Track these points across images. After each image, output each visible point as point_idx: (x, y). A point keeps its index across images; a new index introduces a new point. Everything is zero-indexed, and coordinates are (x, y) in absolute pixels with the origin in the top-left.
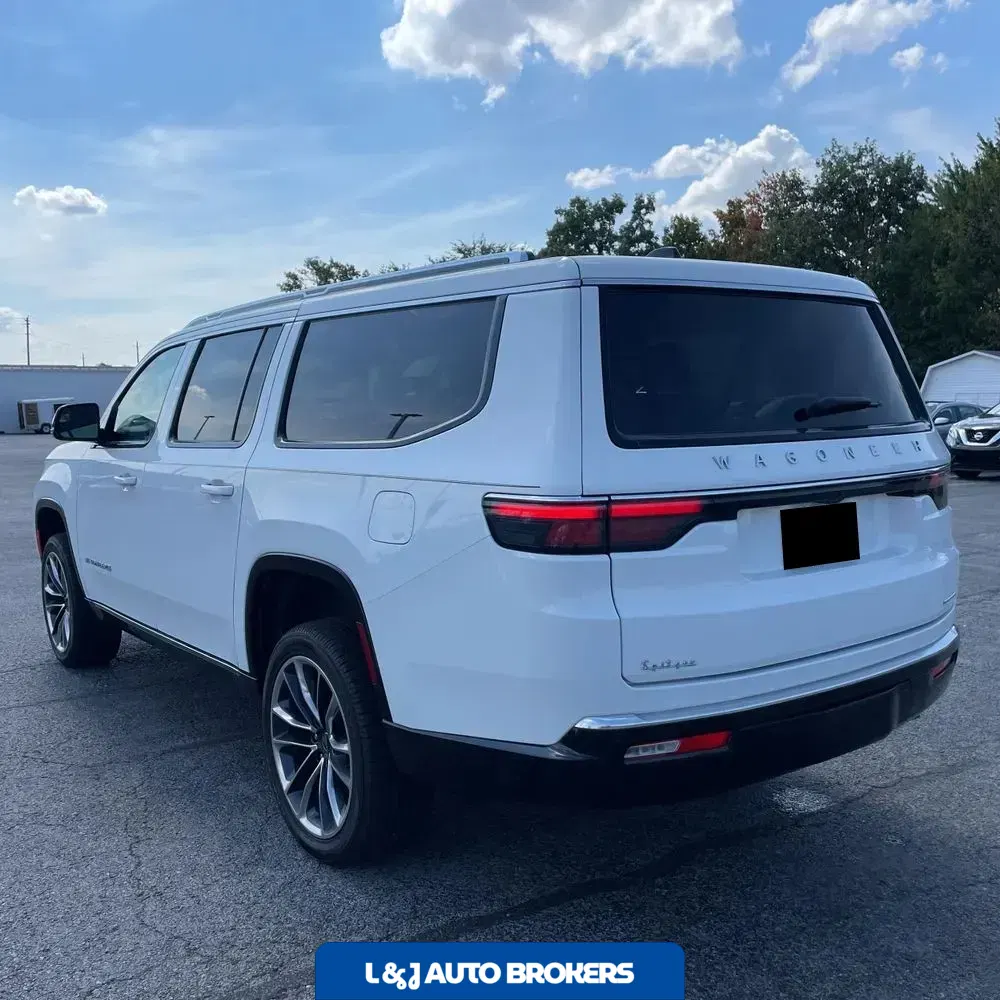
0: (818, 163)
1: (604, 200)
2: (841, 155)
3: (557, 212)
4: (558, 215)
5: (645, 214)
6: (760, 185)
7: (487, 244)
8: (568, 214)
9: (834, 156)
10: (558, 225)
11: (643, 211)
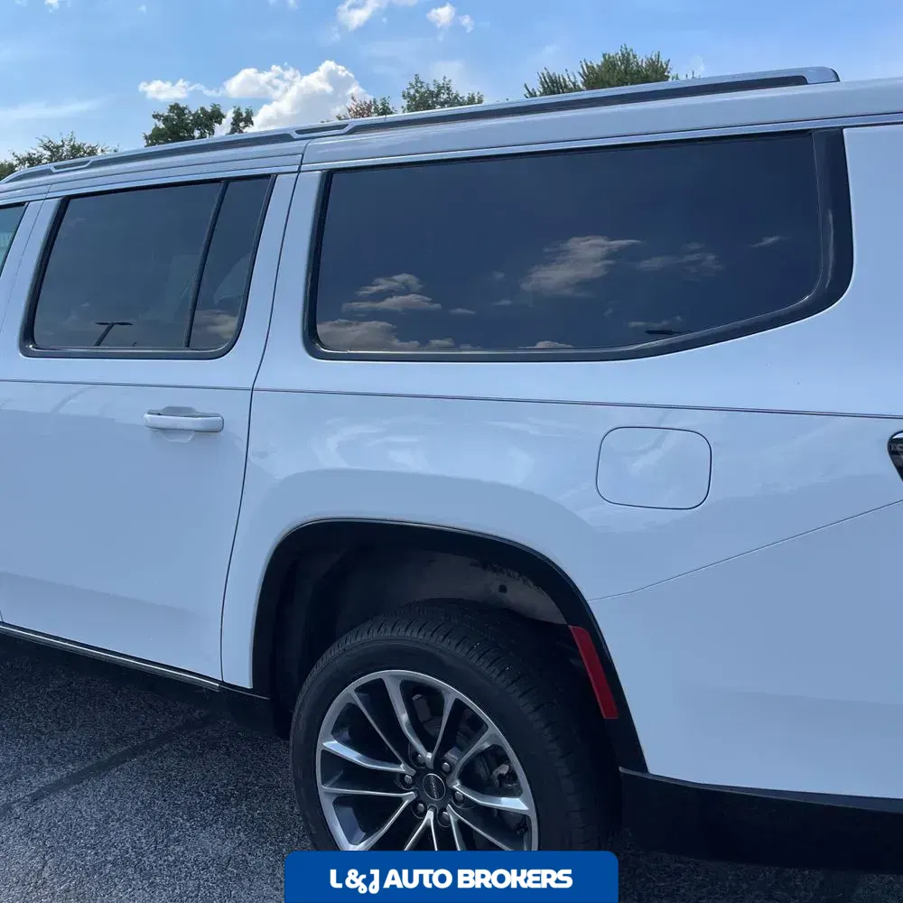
0: (404, 96)
1: (202, 109)
2: (423, 90)
3: (155, 116)
4: (156, 121)
5: (244, 127)
6: (350, 111)
7: (77, 143)
8: (166, 120)
9: (417, 91)
10: (157, 129)
11: (242, 124)
